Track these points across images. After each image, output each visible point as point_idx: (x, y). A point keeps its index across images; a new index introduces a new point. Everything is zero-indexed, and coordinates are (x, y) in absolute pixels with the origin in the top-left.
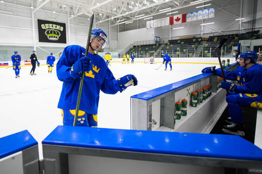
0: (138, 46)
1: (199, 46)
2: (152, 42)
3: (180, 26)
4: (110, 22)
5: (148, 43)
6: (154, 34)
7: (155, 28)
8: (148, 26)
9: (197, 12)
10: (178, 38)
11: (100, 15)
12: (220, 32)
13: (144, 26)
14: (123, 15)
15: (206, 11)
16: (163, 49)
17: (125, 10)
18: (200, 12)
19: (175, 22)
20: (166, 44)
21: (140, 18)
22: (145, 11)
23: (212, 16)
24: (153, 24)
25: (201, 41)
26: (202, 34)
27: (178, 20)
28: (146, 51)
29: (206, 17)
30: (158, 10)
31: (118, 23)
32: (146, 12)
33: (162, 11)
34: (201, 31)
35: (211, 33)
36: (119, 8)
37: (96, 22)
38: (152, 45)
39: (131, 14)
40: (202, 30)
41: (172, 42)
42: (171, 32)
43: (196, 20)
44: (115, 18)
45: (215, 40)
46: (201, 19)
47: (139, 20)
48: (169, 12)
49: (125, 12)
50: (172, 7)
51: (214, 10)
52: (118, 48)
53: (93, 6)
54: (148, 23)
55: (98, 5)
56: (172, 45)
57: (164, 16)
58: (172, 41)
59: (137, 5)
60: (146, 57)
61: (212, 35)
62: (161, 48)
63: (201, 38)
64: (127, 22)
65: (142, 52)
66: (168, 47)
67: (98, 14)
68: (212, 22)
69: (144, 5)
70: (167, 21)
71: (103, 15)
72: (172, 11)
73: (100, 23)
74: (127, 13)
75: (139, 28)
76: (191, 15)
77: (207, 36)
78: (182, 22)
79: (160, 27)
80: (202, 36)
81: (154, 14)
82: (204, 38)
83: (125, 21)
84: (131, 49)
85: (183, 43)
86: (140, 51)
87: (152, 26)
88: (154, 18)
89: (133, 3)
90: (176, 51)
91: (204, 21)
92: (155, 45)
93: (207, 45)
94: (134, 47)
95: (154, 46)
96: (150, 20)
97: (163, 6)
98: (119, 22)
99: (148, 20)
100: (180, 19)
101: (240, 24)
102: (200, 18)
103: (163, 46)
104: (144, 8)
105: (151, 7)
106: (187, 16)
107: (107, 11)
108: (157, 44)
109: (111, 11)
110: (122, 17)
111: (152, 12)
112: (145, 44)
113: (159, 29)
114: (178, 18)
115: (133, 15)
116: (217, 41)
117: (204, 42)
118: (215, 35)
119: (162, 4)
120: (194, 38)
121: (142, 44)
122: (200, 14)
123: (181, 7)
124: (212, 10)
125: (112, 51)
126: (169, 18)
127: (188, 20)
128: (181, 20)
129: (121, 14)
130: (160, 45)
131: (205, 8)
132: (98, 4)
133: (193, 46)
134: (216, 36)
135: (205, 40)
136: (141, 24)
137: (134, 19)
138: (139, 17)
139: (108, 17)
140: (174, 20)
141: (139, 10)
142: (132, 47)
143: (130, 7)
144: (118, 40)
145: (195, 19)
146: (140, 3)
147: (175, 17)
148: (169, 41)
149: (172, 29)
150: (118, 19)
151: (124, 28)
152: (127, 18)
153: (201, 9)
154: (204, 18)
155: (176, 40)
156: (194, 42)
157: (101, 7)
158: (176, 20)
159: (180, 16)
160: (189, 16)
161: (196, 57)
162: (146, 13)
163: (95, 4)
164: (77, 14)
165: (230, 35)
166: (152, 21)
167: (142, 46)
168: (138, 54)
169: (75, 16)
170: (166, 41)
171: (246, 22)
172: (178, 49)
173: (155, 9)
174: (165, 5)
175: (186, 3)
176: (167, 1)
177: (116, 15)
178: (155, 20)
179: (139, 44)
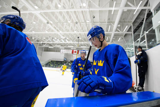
0: (54, 61)
2: (62, 60)
3: (76, 55)
4: (39, 44)
5: (60, 60)
6: (64, 56)
7: (65, 54)
8: (61, 52)
11: (33, 38)
13: (59, 51)
14: (49, 43)
17: (51, 40)
19: (74, 53)
20: (69, 62)
21: (58, 47)
22: (61, 44)
27: (75, 52)
28: (59, 65)
30: (67, 46)
31: (44, 46)
33: (69, 47)
36: (47, 38)
38: (62, 62)
39: (53, 43)
42: (72, 57)
44: (43, 43)
47: (57, 48)
48: (72, 48)
50: (74, 46)
53: (30, 32)
54: (62, 50)
55: (34, 32)
56: (71, 63)
57: (70, 49)
58: (72, 61)
59: (58, 40)
60: (58, 68)
64: (50, 47)
65: (56, 65)
67: (32, 38)
69: (61, 41)
70: (71, 52)
71: (35, 39)
72: (73, 48)
74: (51, 42)
75: (56, 52)
79: (67, 54)
81: (65, 47)
87: (63, 52)
88: (65, 49)
89: (56, 38)
92: (64, 62)
94: (52, 61)
96: (63, 49)
97: (70, 45)
103: (67, 63)
104: (61, 43)
105: (64, 44)
106: (79, 51)
107: (39, 38)
108: (65, 62)
109: (42, 38)
112: (58, 60)
113: (66, 55)
121: (56, 60)
123: (77, 47)
126: (72, 50)
128: (77, 53)
129: (47, 42)
130: (66, 62)
137: (54, 46)
139: (38, 41)
141: (58, 43)
142: (50, 61)
143: (54, 40)
144: (41, 56)
146: (60, 40)
147: (74, 51)
149: (72, 55)
150: (45, 44)
151: (47, 50)
152: (50, 45)
157: (35, 34)
159: (77, 51)
162: (62, 46)
166: (64, 50)
167: (56, 61)
168: (53, 66)
170: (69, 61)
173: (66, 45)
174: (71, 44)
175: (79, 46)
176: (72, 43)
177: (44, 42)
178: (65, 50)
179: (55, 60)
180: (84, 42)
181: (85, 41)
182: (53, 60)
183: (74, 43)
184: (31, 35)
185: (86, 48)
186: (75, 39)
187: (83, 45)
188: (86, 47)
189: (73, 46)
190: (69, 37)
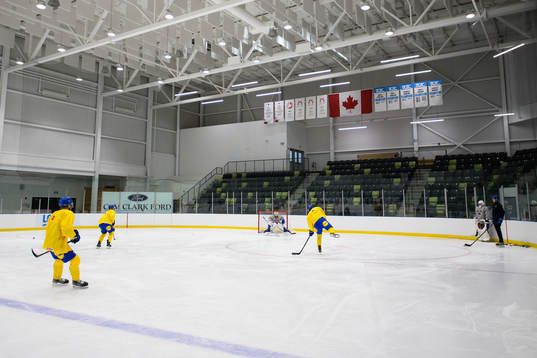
0: (239, 175)
1: (413, 182)
2: (282, 166)
3: (358, 122)
4: (151, 94)
5: (269, 168)
6: (285, 141)
7: (288, 123)
8: (268, 118)
9: (399, 88)
10: (354, 157)
11: (120, 69)
12: (459, 144)
13: (258, 115)
14: (194, 76)
15: (421, 87)
16: (316, 188)
18: (407, 88)
19: (343, 111)
20: (323, 173)
21: (246, 91)
23: (436, 100)
24: (281, 111)
25: (417, 167)
26: (416, 149)
27: (350, 104)
28: (264, 193)
29: (422, 104)
30: (295, 75)
31: (177, 99)
32: (260, 75)
33: (307, 77)
34: (414, 141)
35: (439, 147)
36: (180, 53)
37: (105, 90)
38: (282, 174)
39: (219, 76)
40: (415, 138)
41: (340, 167)
42: (335, 137)
43: (398, 108)
44: (168, 87)
45: (452, 167)
46: (412, 107)
47: (242, 95)
48: (326, 82)
49: (201, 69)
50: (333, 68)
51: (440, 87)
52: (175, 178)
53: (97, 38)
54: (268, 106)
56: (337, 177)
57: (312, 89)
58: (336, 163)
59: (236, 51)
60: (261, 211)
61: (442, 153)
62: (307, 185)
63: (414, 159)
65: (250, 194)
66: (327, 183)
67: (114, 68)
68: (438, 117)
69: (256, 54)
70: (322, 105)
71: (130, 71)
72: (334, 80)
73: (118, 96)
74: (207, 73)
75: (242, 121)
76: (384, 94)
77: (430, 156)
78: (363, 112)
79: (304, 122)
80: (416, 156)
81: (284, 84)
82: (424, 161)
83: (199, 96)
84: (216, 185)
85: (367, 171)
86: (246, 191)
87: (280, 118)
88: (286, 93)
89: (223, 44)
90: (350, 194)
91: (419, 113)
92: (290, 174)
93: (433, 179)
94: (227, 176)
95: (287, 178)
96: (274, 99)
97: (309, 65)
98: (182, 98)
99: (268, 99)
100: (356, 102)
101: (506, 126)
102: (408, 104)
103: (313, 178)
104: (257, 62)
105: (276, 63)
106: (376, 96)
107: (144, 61)
108: (297, 173)
109: (157, 61)
110: (192, 82)
111: (279, 78)
112: (260, 168)
113: (298, 128)
114: (350, 99)
115: (223, 80)
116: (457, 168)
117: (423, 171)
118: (450, 152)
119: (305, 58)
120: (397, 158)
121: (250, 169)
122: (407, 94)
123: (358, 71)
124: (436, 85)
125: (154, 188)
126: (325, 97)
127: (379, 107)
128: (358, 107)
129: (187, 72)
130: (304, 174)
131: (417, 79)
132: (111, 34)
133: (397, 181)
134: (453, 157)
135: (425, 167)
136: (247, 110)
137: (226, 92)
138: (242, 88)
139: (147, 80)
140: (341, 104)
141: (240, 68)
142: (220, 177)
143: (214, 55)
144: (174, 153)
145: (394, 106)
147: (343, 97)
148: (329, 163)
149: (334, 128)
150: (178, 89)
151: (198, 117)
152: (206, 88)
153: (407, 81)
154: (418, 105)
155: (348, 162)
156: (399, 171)
157: (123, 44)
158: (344, 104)
159: (356, 95)
160: (380, 98)
161: (408, 214)
162: (262, 80)
163: (103, 34)
164: (37, 57)
165: (485, 155)
166: (280, 104)
167: (250, 175)
168: (238, 202)
169: (31, 65)
170: (322, 165)
171: (517, 124)
172: (357, 187)
173: (287, 71)
174: (314, 62)
175: (369, 61)
176: (319, 49)
177: (171, 77)
178: (287, 102)
179: (241, 169)
180: (396, 25)
181: (405, 16)
182: (232, 170)
183: (334, 46)
184: (110, 54)
185: (416, 67)
186: (333, 18)
187: (395, 46)
188: (413, 59)
189: (326, 67)
190: (294, 16)
